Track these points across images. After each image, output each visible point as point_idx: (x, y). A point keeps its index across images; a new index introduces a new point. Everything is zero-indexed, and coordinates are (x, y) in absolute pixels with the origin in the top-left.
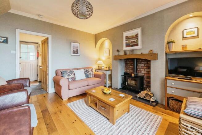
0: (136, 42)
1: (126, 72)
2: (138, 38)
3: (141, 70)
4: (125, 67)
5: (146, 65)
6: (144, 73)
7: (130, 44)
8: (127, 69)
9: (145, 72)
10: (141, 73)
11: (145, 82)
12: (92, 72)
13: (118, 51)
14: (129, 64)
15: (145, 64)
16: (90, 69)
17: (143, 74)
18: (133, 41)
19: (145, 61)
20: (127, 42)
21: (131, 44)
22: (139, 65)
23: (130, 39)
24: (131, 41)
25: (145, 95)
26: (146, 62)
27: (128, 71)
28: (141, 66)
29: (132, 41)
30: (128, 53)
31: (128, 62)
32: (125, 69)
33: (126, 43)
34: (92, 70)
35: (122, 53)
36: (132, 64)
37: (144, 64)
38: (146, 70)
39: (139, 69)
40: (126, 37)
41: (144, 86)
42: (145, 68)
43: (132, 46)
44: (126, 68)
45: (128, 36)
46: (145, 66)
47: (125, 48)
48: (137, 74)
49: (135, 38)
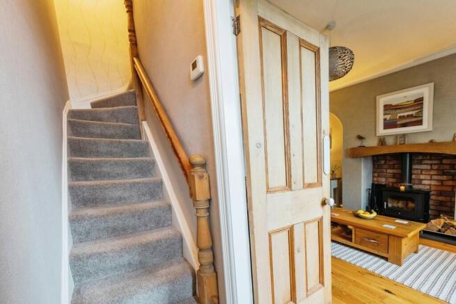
0: (415, 117)
1: (376, 183)
2: (422, 108)
3: (422, 177)
4: (374, 172)
5: (436, 167)
6: (430, 185)
7: (396, 122)
8: (378, 176)
9: (433, 183)
10: (421, 184)
11: (431, 202)
13: (360, 138)
14: (386, 166)
15: (435, 164)
17: (428, 187)
18: (406, 114)
19: (433, 158)
20: (388, 117)
21: (399, 123)
22: (415, 167)
23: (397, 111)
24: (399, 115)
25: (442, 227)
26: (435, 160)
27: (383, 181)
28: (422, 170)
29: (402, 114)
30: (390, 141)
31: (383, 162)
32: (373, 177)
33: (385, 120)
35: (371, 142)
36: (394, 164)
37: (431, 165)
38: (434, 177)
39: (413, 177)
40: (385, 106)
41: (430, 212)
42: (432, 173)
43: (404, 125)
44: (376, 175)
45: (391, 105)
46: (432, 169)
47: (381, 131)
48: (411, 187)
49: (412, 108)
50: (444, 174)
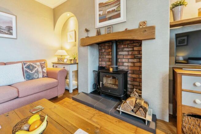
0: (116, 11)
1: (100, 66)
2: (120, 4)
3: (124, 60)
4: (99, 58)
5: (130, 53)
6: (128, 66)
7: (106, 16)
8: (102, 61)
9: (130, 64)
10: (123, 65)
11: (129, 79)
12: (42, 68)
13: (87, 31)
14: (105, 54)
15: (130, 51)
16: (38, 63)
17: (127, 68)
18: (111, 10)
19: (129, 46)
20: (101, 13)
21: (107, 17)
22: (120, 53)
23: (107, 7)
25: (134, 107)
26: (130, 48)
27: (104, 64)
28: (123, 55)
29: (108, 10)
30: (103, 32)
31: (104, 50)
32: (99, 61)
33: (100, 15)
34: (41, 66)
35: (93, 34)
36: (109, 52)
37: (128, 51)
38: (130, 60)
39: (119, 60)
40: (100, 4)
41: (128, 86)
42: (129, 57)
43: (110, 18)
44: (100, 60)
45: (103, 3)
46: (128, 55)
47: (99, 25)
48: (117, 68)
49: (115, 4)
50: (135, 58)
